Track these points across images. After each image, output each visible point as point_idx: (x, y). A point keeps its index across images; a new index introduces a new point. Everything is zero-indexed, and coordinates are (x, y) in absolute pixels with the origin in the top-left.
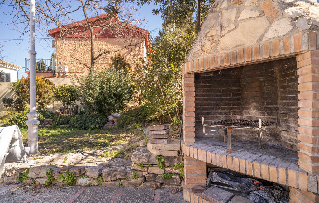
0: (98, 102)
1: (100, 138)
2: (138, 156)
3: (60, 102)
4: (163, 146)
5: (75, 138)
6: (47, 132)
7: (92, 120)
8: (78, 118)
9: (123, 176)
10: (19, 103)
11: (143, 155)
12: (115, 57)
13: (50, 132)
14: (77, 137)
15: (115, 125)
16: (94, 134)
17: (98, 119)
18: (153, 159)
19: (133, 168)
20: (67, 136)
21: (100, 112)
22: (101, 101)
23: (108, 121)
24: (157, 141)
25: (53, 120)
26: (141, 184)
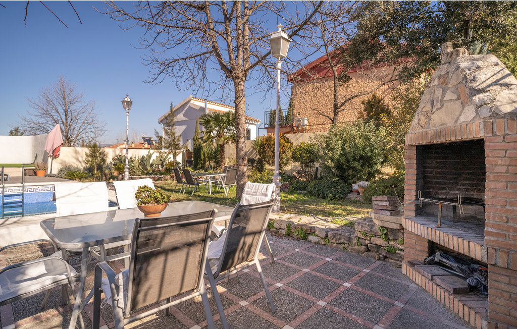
0: (339, 166)
1: (337, 209)
2: (361, 224)
3: (298, 164)
4: (385, 217)
5: (311, 206)
6: (285, 197)
7: (331, 187)
8: (316, 184)
9: (347, 240)
10: (260, 163)
11: (366, 224)
12: (369, 100)
13: (287, 197)
14: (313, 205)
15: (361, 198)
16: (332, 204)
17: (339, 187)
18: (376, 229)
19: (355, 234)
20: (304, 202)
21: (342, 179)
22: (343, 164)
23: (351, 191)
24: (380, 212)
25: (290, 185)
26: (364, 253)
